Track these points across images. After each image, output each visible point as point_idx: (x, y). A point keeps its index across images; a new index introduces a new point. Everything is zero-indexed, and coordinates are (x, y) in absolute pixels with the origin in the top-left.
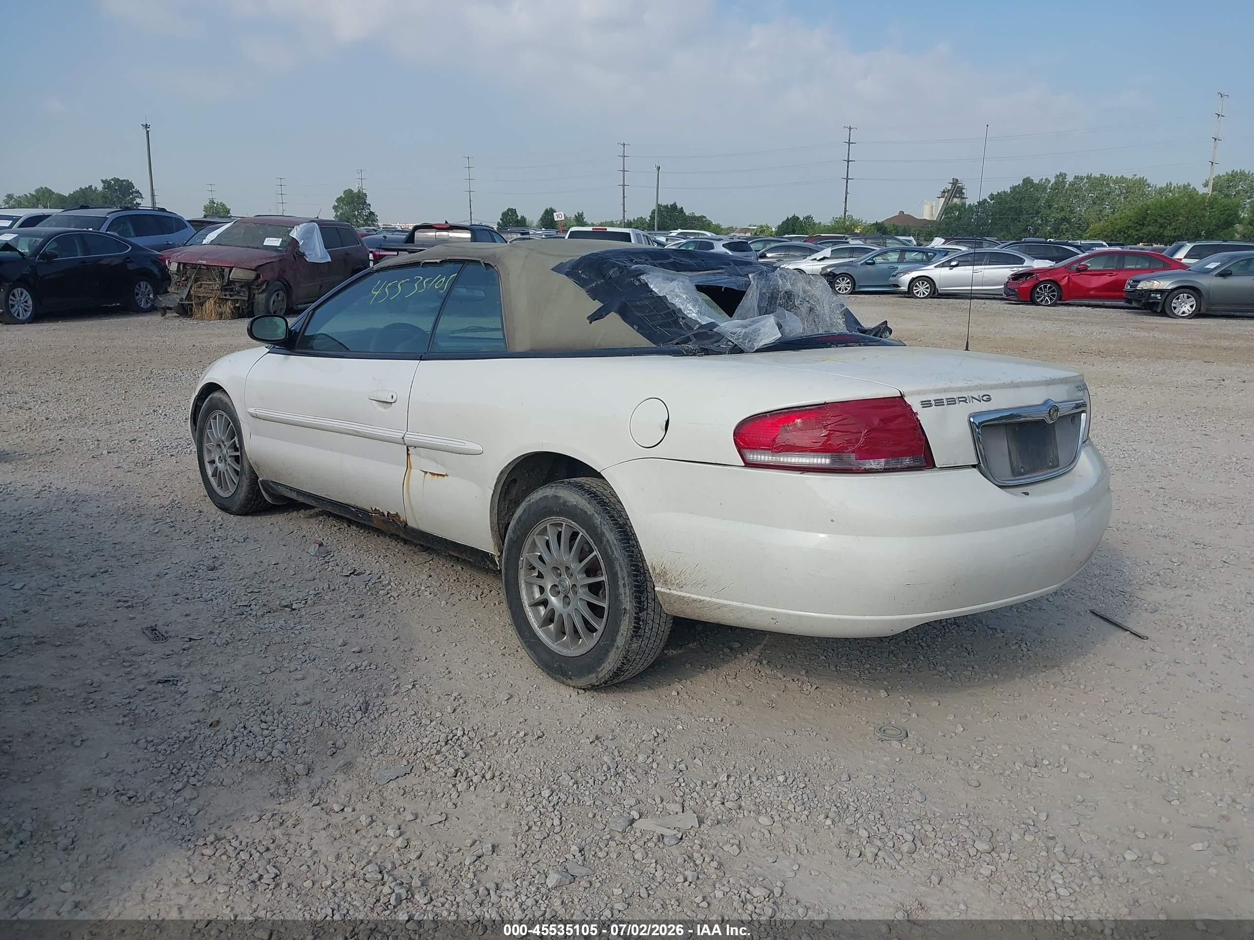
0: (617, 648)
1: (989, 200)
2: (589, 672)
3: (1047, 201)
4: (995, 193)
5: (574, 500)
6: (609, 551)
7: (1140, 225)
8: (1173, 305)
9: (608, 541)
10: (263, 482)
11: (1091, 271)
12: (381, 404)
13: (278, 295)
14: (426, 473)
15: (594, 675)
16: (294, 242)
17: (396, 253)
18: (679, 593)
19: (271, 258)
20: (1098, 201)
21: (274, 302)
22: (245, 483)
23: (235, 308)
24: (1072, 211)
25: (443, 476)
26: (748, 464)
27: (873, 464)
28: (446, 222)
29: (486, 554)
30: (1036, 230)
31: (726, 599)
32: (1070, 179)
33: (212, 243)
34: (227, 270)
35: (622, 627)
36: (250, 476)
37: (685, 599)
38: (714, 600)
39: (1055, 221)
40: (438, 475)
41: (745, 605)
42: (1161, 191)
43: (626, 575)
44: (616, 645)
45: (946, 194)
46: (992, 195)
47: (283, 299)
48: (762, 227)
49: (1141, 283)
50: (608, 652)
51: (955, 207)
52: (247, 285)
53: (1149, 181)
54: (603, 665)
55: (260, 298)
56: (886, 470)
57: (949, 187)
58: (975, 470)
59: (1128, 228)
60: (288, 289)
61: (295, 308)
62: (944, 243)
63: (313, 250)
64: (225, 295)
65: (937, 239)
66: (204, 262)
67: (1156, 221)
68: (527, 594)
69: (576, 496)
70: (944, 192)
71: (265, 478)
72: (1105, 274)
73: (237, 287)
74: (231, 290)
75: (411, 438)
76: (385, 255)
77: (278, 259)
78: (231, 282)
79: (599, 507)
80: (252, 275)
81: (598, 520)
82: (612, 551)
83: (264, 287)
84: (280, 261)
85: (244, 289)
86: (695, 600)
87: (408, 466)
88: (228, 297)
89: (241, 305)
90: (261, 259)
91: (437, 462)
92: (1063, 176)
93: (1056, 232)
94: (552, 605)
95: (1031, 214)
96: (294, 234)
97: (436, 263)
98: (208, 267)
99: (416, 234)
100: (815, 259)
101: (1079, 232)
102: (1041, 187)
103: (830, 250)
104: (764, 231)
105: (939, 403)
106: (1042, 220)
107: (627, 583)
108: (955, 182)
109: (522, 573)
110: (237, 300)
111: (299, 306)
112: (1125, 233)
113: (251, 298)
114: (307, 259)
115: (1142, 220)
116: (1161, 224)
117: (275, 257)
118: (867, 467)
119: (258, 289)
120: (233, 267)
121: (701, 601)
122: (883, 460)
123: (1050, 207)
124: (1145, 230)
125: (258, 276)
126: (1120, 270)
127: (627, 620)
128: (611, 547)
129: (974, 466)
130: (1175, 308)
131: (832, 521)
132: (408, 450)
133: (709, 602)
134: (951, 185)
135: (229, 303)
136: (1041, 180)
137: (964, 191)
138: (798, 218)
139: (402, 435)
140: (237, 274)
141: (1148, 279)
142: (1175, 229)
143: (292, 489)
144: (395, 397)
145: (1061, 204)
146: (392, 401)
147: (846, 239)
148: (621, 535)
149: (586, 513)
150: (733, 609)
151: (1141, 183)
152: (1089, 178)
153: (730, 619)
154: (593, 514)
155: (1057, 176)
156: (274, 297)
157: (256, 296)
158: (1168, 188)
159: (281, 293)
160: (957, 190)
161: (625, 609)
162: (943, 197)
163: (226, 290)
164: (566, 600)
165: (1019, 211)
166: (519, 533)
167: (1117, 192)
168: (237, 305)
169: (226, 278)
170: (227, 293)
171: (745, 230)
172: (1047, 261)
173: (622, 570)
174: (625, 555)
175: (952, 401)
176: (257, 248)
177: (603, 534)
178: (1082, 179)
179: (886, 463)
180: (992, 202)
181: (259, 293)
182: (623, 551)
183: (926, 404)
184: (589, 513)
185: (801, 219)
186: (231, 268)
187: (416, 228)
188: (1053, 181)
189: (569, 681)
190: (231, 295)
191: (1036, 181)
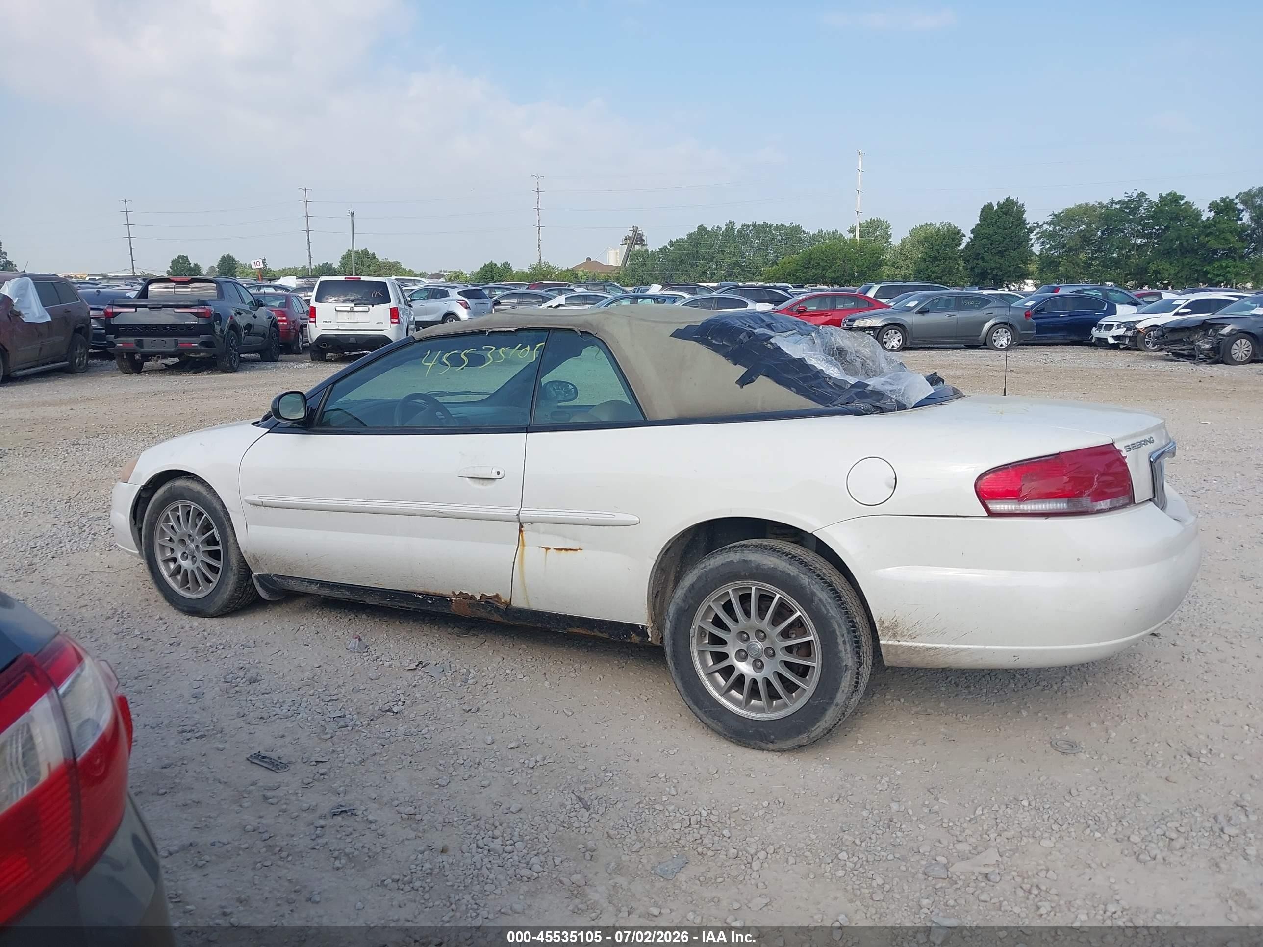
0: (837, 705)
1: (669, 247)
2: (800, 733)
3: (720, 247)
4: (674, 240)
5: (770, 563)
6: (823, 609)
7: (806, 268)
8: (884, 340)
9: (820, 600)
10: (260, 578)
11: (810, 312)
12: (477, 481)
14: (548, 549)
15: (805, 735)
17: (134, 310)
18: (911, 644)
20: (763, 247)
22: (232, 580)
24: (742, 257)
25: (576, 550)
26: (991, 514)
27: (1103, 504)
29: (634, 628)
30: (713, 274)
31: (966, 644)
32: (738, 226)
35: (843, 684)
36: (239, 571)
37: (917, 649)
38: (952, 646)
39: (729, 265)
40: (566, 550)
41: (987, 647)
42: (814, 238)
43: (845, 632)
44: (835, 702)
45: (628, 242)
46: (671, 242)
48: (455, 272)
49: (856, 321)
50: (826, 710)
51: (638, 254)
53: (803, 229)
54: (818, 724)
56: (1110, 510)
57: (630, 234)
58: (1152, 503)
59: (797, 270)
62: (661, 290)
63: (30, 308)
65: (654, 285)
67: (819, 264)
68: (701, 663)
69: (772, 559)
70: (626, 239)
71: (266, 572)
72: (821, 315)
75: (525, 514)
76: (120, 312)
79: (802, 567)
81: (805, 580)
82: (827, 610)
86: (928, 649)
87: (521, 542)
91: (565, 537)
92: (731, 224)
93: (730, 276)
94: (740, 671)
95: (706, 259)
97: (511, 331)
99: (150, 288)
100: (551, 306)
101: (749, 275)
102: (714, 234)
103: (563, 297)
104: (458, 276)
105: (1134, 447)
106: (717, 265)
107: (847, 639)
108: (635, 230)
109: (694, 642)
112: (793, 276)
114: (24, 319)
115: (808, 263)
116: (823, 267)
118: (1099, 508)
121: (936, 649)
122: (1109, 501)
123: (723, 252)
124: (811, 272)
126: (833, 310)
127: (849, 677)
128: (825, 606)
129: (1150, 500)
130: (886, 343)
131: (1078, 560)
132: (521, 526)
133: (946, 649)
134: (631, 232)
136: (714, 227)
137: (644, 238)
138: (496, 265)
139: (517, 512)
141: (862, 318)
142: (834, 271)
143: (311, 582)
144: (502, 473)
145: (733, 250)
146: (500, 476)
147: (569, 286)
148: (833, 593)
149: (789, 574)
150: (970, 652)
151: (797, 230)
152: (754, 225)
153: (966, 662)
154: (798, 575)
155: (727, 224)
158: (820, 235)
160: (637, 238)
161: (846, 666)
162: (625, 244)
164: (758, 665)
165: (696, 257)
166: (691, 601)
167: (779, 238)
171: (438, 276)
172: (767, 304)
173: (840, 627)
174: (841, 612)
175: (1139, 445)
177: (813, 594)
178: (748, 226)
179: (1111, 503)
180: (672, 249)
182: (839, 609)
183: (1128, 448)
184: (792, 574)
185: (499, 265)
188: (723, 229)
189: (771, 746)
191: (709, 229)
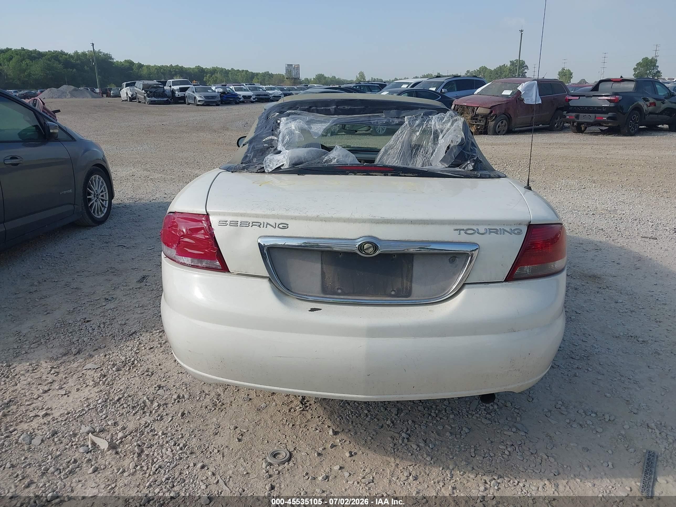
13: (502, 122)
16: (519, 92)
17: (578, 98)
19: (502, 102)
21: (499, 126)
23: (477, 129)
28: (621, 77)
33: (478, 94)
34: (476, 108)
47: (506, 125)
52: (485, 117)
55: (491, 124)
58: (265, 281)
60: (509, 119)
61: (513, 130)
63: (531, 96)
64: (473, 122)
66: (466, 104)
73: (479, 118)
74: (477, 119)
76: (572, 99)
77: (506, 102)
78: (477, 115)
80: (488, 111)
83: (494, 118)
84: (507, 103)
85: (483, 119)
88: (474, 123)
89: (481, 127)
90: (495, 102)
96: (520, 88)
98: (468, 107)
99: (601, 84)
105: (235, 224)
110: (479, 125)
111: (516, 129)
113: (487, 123)
114: (525, 102)
117: (504, 101)
119: (491, 119)
120: (479, 107)
125: (491, 112)
129: (264, 277)
135: (475, 126)
140: (480, 111)
156: (500, 123)
157: (490, 123)
159: (505, 121)
163: (474, 119)
168: (478, 127)
169: (475, 113)
170: (474, 121)
175: (245, 224)
176: (498, 96)
181: (491, 121)
183: (223, 223)
186: (478, 107)
187: (601, 81)
190: (476, 122)
